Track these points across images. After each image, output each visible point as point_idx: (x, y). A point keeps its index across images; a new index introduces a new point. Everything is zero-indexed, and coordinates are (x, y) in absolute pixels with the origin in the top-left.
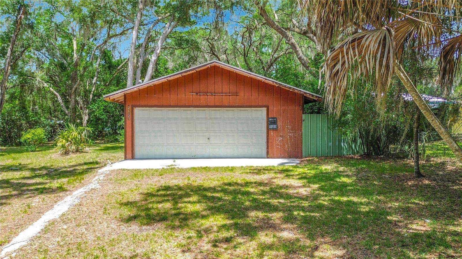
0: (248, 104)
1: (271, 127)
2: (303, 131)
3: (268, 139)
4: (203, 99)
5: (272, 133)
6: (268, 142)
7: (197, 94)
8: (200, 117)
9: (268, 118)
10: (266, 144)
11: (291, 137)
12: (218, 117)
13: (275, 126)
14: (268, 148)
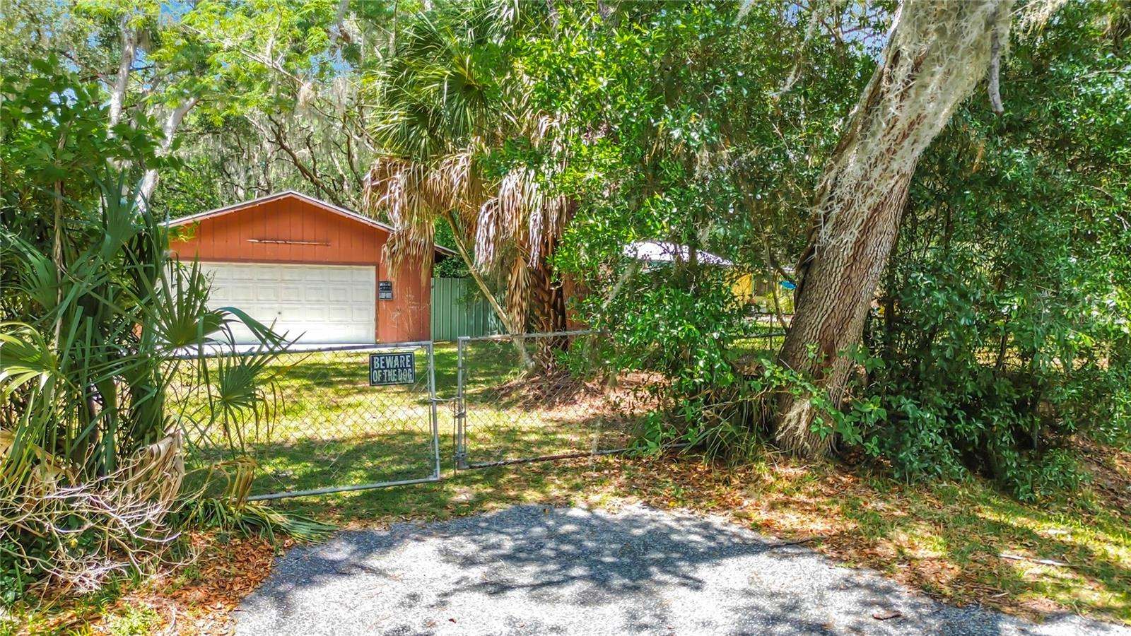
0: (346, 260)
1: (383, 295)
2: (432, 302)
3: (377, 314)
4: (270, 249)
5: (383, 305)
6: (377, 319)
7: (260, 240)
8: (266, 277)
9: (378, 282)
10: (374, 322)
11: (413, 312)
12: (297, 278)
13: (388, 295)
14: (377, 328)
